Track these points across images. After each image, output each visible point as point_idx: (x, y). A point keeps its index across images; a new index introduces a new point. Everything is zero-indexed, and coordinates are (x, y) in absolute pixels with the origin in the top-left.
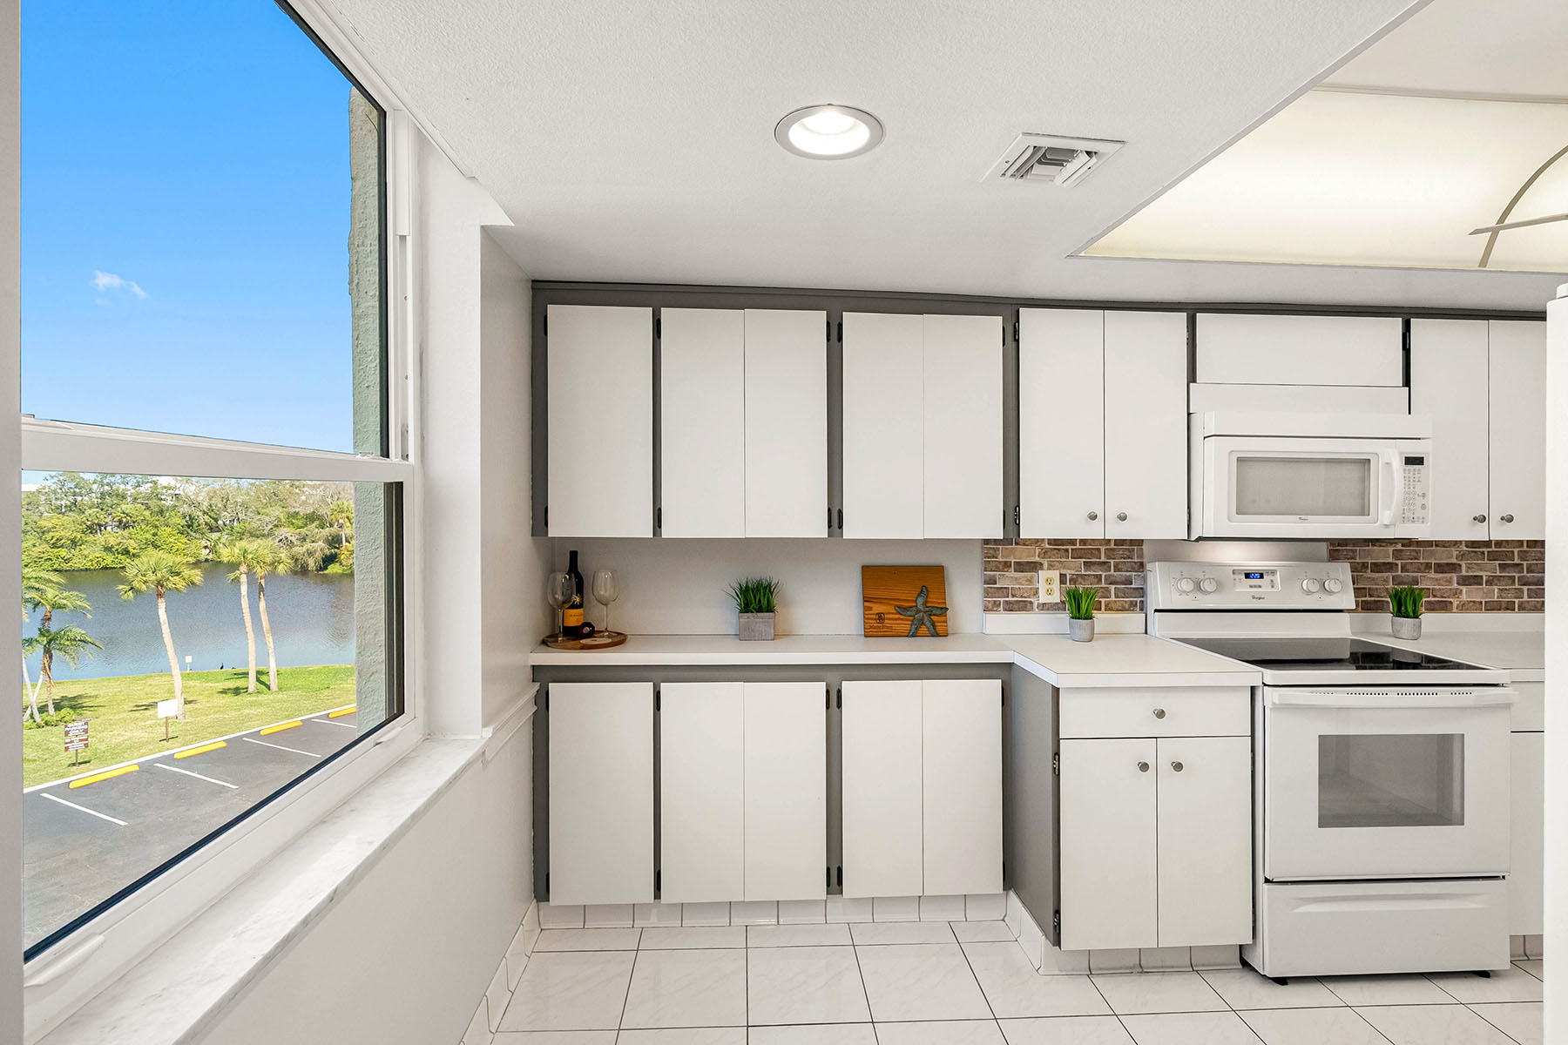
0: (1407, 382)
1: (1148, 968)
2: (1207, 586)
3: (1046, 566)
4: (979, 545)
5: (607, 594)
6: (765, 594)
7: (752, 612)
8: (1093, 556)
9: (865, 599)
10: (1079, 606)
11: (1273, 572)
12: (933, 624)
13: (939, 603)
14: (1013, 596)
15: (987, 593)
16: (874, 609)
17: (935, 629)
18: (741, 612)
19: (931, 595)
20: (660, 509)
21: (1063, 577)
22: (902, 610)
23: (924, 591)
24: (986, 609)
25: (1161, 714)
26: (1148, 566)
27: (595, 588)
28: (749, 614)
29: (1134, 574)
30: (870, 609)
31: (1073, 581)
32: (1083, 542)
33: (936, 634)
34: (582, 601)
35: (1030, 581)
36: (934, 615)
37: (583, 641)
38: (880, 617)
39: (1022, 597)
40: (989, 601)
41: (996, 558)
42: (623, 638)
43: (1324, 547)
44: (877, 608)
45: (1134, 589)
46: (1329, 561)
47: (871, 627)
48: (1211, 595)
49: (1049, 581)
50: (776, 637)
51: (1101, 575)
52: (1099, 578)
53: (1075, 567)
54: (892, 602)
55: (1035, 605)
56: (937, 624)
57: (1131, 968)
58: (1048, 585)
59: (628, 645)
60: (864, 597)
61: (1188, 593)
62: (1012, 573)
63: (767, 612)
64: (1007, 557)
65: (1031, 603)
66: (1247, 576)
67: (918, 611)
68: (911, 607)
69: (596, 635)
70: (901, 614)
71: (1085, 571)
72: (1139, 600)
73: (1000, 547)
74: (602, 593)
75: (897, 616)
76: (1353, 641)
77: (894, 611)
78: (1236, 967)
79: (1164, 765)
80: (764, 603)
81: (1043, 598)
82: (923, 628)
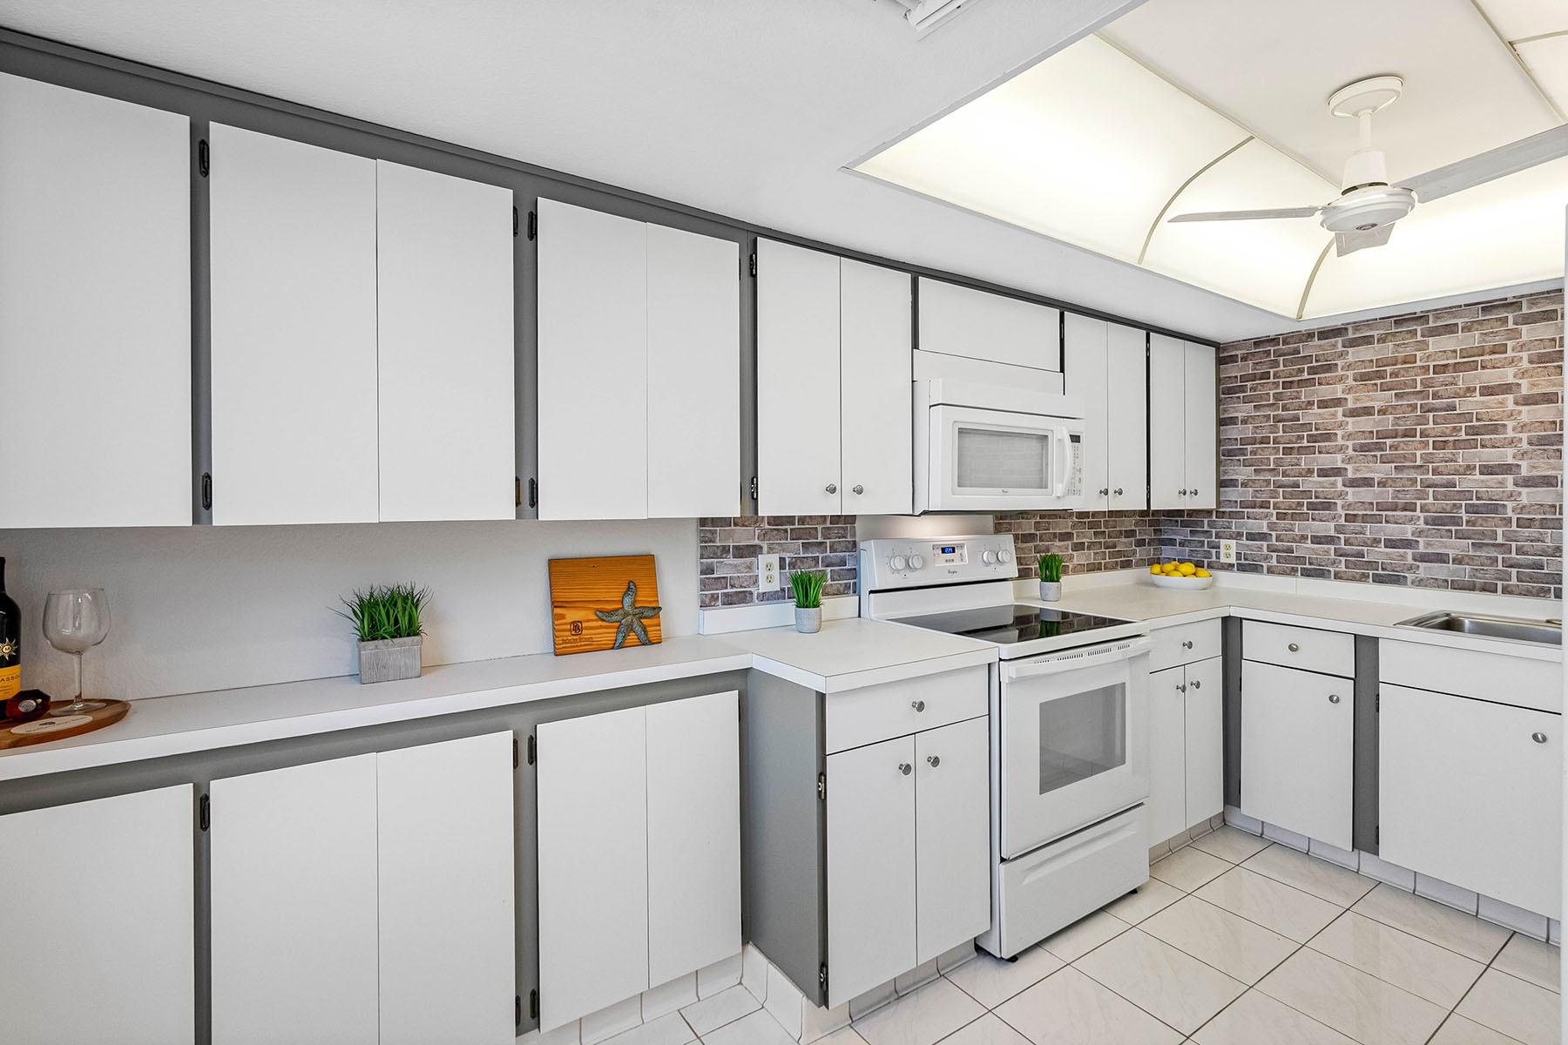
0: (1062, 370)
1: (903, 990)
2: (916, 563)
3: (765, 549)
4: (694, 527)
5: (82, 633)
6: (404, 609)
7: (384, 638)
8: (811, 536)
9: (555, 604)
10: (804, 592)
11: (962, 546)
12: (644, 629)
13: (650, 602)
14: (732, 586)
15: (704, 585)
16: (567, 617)
17: (646, 635)
18: (362, 639)
19: (639, 593)
20: (208, 477)
21: (782, 560)
22: (604, 615)
23: (631, 588)
24: (703, 605)
25: (921, 707)
26: (862, 545)
27: (50, 623)
28: (380, 642)
29: (848, 554)
30: (563, 616)
31: (792, 565)
32: (802, 519)
33: (647, 642)
34: (17, 651)
35: (749, 568)
36: (645, 618)
37: (16, 730)
38: (577, 627)
39: (741, 587)
40: (706, 595)
41: (714, 542)
42: (115, 709)
43: (990, 519)
44: (572, 615)
45: (848, 570)
46: (995, 534)
47: (564, 642)
48: (917, 571)
49: (769, 567)
50: (424, 670)
51: (818, 557)
52: (816, 559)
53: (794, 549)
54: (592, 606)
55: (755, 595)
56: (648, 629)
57: (887, 998)
58: (768, 572)
59: (131, 721)
60: (553, 603)
61: (898, 571)
62: (731, 560)
63: (409, 635)
64: (726, 540)
65: (751, 593)
66: (943, 550)
67: (626, 615)
68: (617, 610)
69: (52, 711)
70: (604, 620)
71: (804, 553)
72: (852, 581)
73: (718, 529)
74: (68, 632)
75: (600, 623)
76: (1017, 607)
77: (595, 617)
78: (972, 957)
79: (922, 763)
80: (404, 622)
81: (764, 587)
82: (632, 636)
